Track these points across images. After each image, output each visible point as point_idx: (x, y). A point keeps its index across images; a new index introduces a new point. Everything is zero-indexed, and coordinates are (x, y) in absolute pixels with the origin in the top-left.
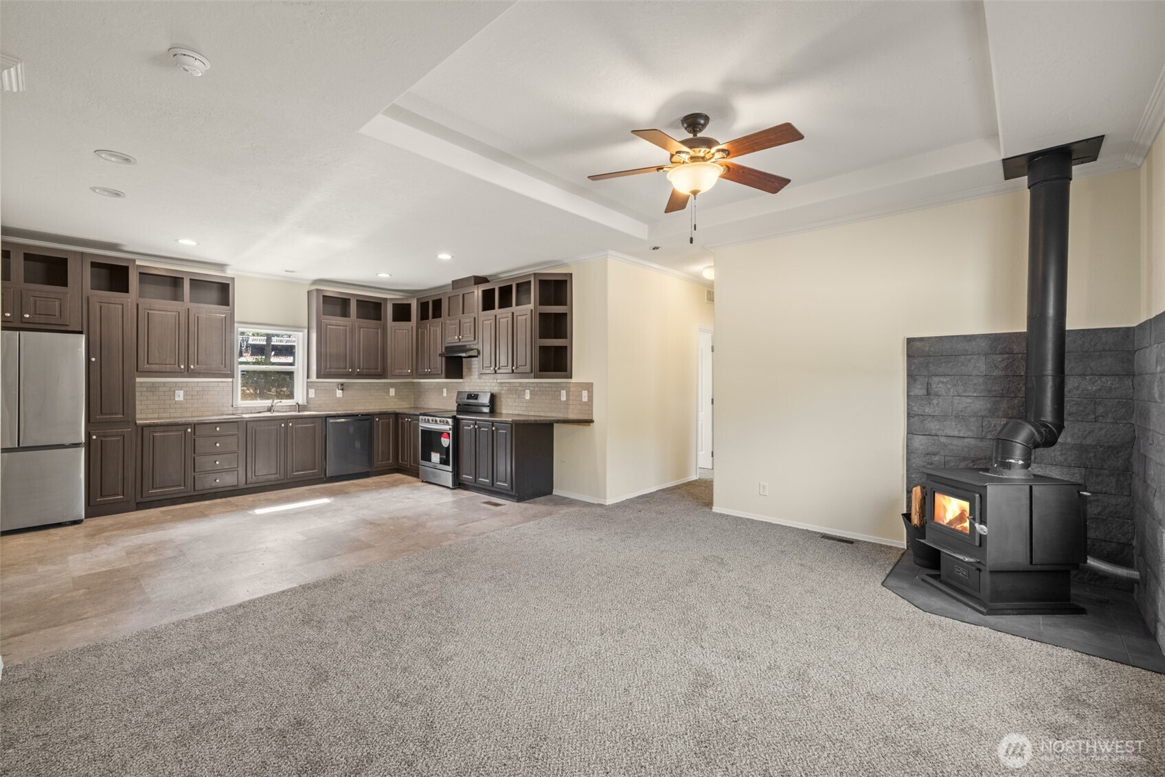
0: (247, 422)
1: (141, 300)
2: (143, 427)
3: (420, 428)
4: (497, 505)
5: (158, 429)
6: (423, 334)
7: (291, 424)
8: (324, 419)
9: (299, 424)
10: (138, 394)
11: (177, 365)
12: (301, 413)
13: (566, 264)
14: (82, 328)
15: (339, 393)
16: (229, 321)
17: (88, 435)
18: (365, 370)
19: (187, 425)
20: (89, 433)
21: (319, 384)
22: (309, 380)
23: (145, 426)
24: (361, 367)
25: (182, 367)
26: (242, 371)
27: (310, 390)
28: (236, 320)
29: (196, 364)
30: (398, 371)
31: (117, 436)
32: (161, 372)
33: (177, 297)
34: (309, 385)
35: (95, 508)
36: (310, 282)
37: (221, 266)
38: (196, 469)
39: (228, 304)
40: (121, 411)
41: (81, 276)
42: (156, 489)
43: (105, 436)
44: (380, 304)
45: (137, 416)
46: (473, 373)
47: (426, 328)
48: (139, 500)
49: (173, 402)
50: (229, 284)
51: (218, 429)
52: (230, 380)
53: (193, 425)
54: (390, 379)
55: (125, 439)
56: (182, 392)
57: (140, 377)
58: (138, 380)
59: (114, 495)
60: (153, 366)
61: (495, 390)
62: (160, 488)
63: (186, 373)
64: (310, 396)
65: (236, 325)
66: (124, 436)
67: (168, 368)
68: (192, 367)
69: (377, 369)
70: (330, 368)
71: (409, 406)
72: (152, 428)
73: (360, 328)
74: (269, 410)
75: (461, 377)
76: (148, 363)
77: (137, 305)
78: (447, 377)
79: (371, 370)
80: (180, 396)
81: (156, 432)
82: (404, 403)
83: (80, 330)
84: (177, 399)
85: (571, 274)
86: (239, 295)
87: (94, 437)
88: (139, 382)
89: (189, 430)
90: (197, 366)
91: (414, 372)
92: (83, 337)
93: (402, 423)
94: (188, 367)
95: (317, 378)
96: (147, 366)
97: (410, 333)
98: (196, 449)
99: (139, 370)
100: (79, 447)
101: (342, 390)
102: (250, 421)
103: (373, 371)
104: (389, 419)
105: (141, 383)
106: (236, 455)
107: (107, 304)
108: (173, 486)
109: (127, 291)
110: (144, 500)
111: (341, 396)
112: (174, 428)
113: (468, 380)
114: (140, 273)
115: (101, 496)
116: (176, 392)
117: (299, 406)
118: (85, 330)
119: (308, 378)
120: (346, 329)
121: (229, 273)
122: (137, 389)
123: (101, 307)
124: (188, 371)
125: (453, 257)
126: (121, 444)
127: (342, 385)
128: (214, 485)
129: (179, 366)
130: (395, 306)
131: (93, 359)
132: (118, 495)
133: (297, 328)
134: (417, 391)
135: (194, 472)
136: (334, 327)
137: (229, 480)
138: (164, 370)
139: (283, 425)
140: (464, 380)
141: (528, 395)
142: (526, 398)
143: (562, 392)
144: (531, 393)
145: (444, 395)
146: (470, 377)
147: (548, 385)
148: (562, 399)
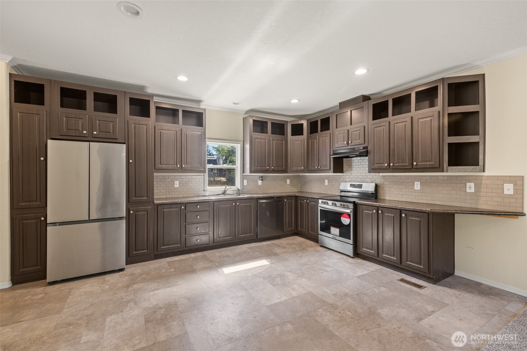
0: (214, 202)
1: (157, 123)
2: (158, 205)
3: (319, 208)
4: (420, 287)
5: (166, 206)
6: (313, 144)
7: (238, 204)
8: (256, 200)
9: (242, 203)
10: (155, 183)
11: (176, 165)
12: (241, 196)
13: (478, 66)
14: (125, 141)
15: (260, 182)
16: (203, 138)
17: (128, 211)
18: (276, 168)
19: (181, 204)
20: (129, 209)
21: (250, 177)
22: (244, 174)
23: (159, 205)
24: (274, 166)
25: (178, 166)
26: (208, 169)
27: (244, 180)
28: (206, 137)
29: (186, 164)
30: (295, 168)
31: (144, 211)
32: (167, 169)
33: (176, 122)
34: (243, 178)
35: (131, 259)
36: (244, 112)
37: (199, 102)
38: (186, 233)
39: (202, 126)
40: (146, 195)
41: (124, 106)
42: (165, 246)
43: (137, 211)
44: (284, 124)
45: (155, 197)
46: (353, 169)
47: (315, 138)
48: (156, 253)
49: (174, 188)
50: (203, 113)
51: (198, 207)
52: (203, 174)
53: (185, 204)
54: (290, 173)
55: (148, 213)
56: (178, 182)
57: (156, 172)
58: (155, 174)
59: (142, 250)
60: (163, 166)
61: (378, 182)
62: (167, 245)
63: (180, 170)
64: (244, 185)
65: (207, 140)
66: (147, 211)
67: (171, 167)
68: (184, 166)
69: (282, 167)
70: (257, 167)
71: (297, 191)
72: (162, 206)
73: (273, 140)
74: (224, 193)
75: (342, 172)
76: (160, 164)
77: (155, 126)
78: (334, 172)
79: (279, 168)
80: (177, 184)
81: (165, 208)
82: (295, 189)
83: (124, 142)
84: (175, 186)
85: (484, 75)
86: (208, 120)
87: (132, 212)
88: (156, 176)
89: (183, 207)
90: (186, 166)
91: (306, 168)
92: (124, 146)
93: (301, 203)
94: (182, 166)
95: (250, 173)
96: (160, 166)
97: (303, 143)
98: (187, 219)
99: (156, 168)
100: (122, 219)
101: (262, 180)
102: (216, 201)
103: (280, 168)
104: (292, 200)
105: (157, 176)
106: (208, 223)
107: (138, 125)
108: (174, 244)
109: (149, 117)
110: (159, 253)
111: (261, 184)
112: (174, 206)
113: (348, 174)
114: (156, 107)
115: (135, 250)
116: (175, 181)
117: (239, 191)
118: (126, 142)
119: (243, 173)
120: (266, 141)
121: (202, 106)
122: (155, 180)
123: (135, 126)
124: (181, 169)
125: (368, 70)
126: (146, 216)
127: (262, 177)
128: (196, 242)
129: (177, 166)
130: (293, 126)
131: (131, 161)
132: (144, 249)
133: (236, 141)
134: (302, 181)
135: (186, 235)
136: (259, 140)
137: (203, 239)
138: (169, 168)
139: (234, 204)
140: (345, 174)
141: (417, 186)
142: (416, 188)
143: (468, 184)
144: (422, 184)
145: (326, 184)
146: (350, 172)
147: (446, 178)
148: (468, 191)
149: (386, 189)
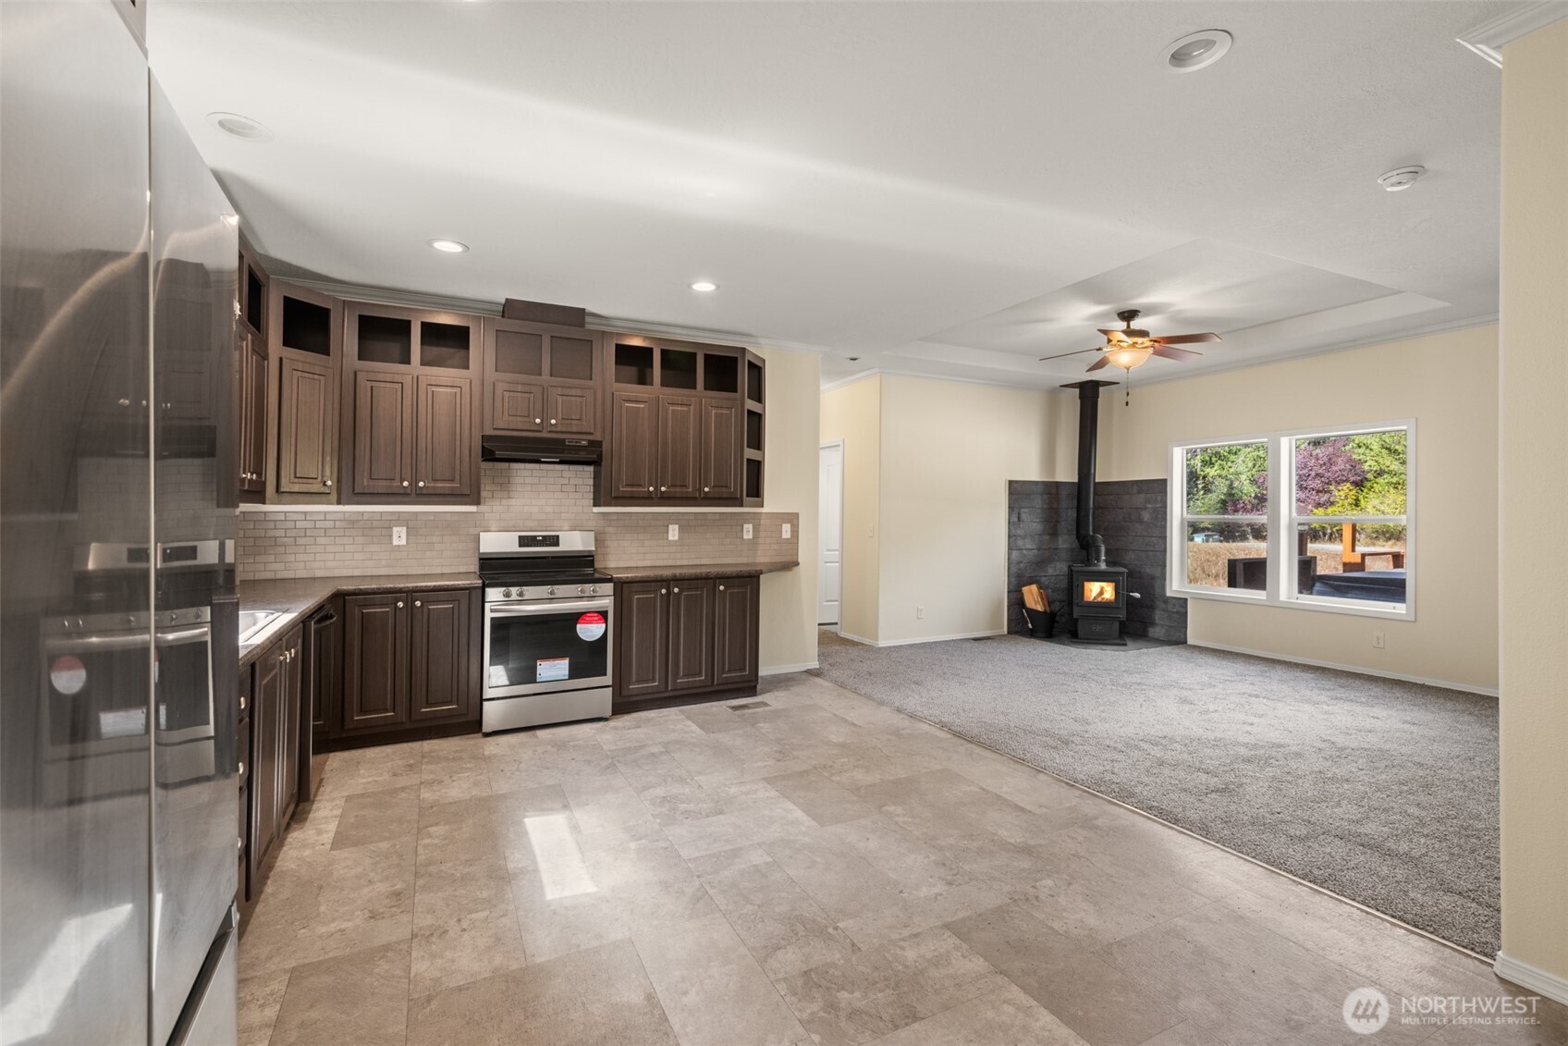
3: (490, 616)
44: (261, 288)
47: (398, 382)
54: (270, 502)
69: (261, 474)
73: (253, 350)
85: (765, 361)
113: (503, 508)
140: (482, 508)
141: (674, 533)
142: (671, 538)
143: (745, 526)
144: (682, 530)
145: (396, 542)
146: (504, 502)
147: (717, 517)
148: (745, 537)
149: (609, 543)
